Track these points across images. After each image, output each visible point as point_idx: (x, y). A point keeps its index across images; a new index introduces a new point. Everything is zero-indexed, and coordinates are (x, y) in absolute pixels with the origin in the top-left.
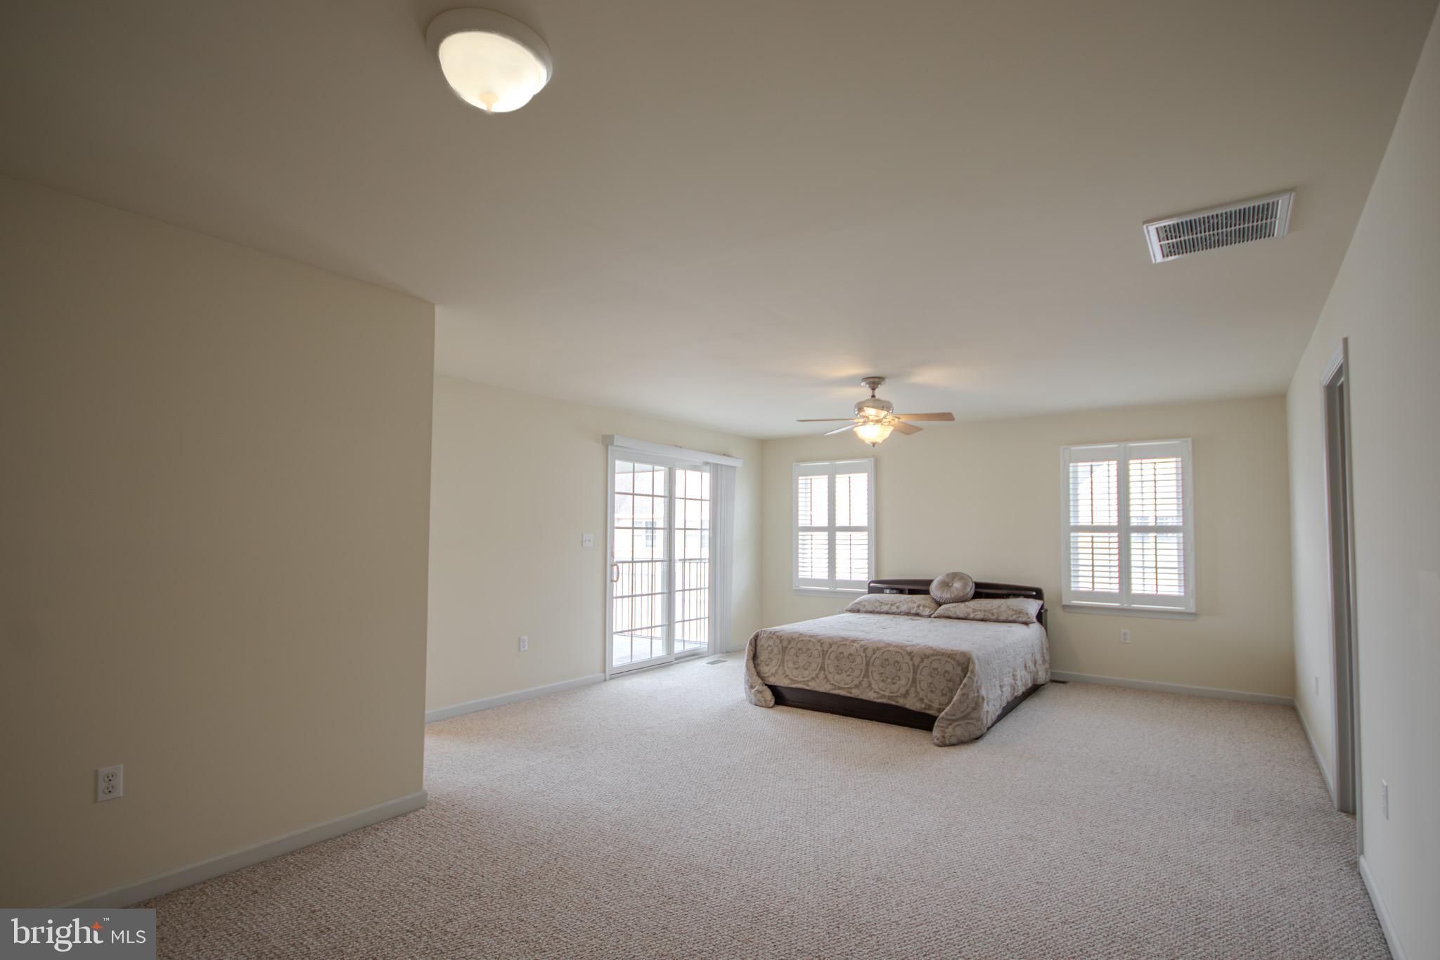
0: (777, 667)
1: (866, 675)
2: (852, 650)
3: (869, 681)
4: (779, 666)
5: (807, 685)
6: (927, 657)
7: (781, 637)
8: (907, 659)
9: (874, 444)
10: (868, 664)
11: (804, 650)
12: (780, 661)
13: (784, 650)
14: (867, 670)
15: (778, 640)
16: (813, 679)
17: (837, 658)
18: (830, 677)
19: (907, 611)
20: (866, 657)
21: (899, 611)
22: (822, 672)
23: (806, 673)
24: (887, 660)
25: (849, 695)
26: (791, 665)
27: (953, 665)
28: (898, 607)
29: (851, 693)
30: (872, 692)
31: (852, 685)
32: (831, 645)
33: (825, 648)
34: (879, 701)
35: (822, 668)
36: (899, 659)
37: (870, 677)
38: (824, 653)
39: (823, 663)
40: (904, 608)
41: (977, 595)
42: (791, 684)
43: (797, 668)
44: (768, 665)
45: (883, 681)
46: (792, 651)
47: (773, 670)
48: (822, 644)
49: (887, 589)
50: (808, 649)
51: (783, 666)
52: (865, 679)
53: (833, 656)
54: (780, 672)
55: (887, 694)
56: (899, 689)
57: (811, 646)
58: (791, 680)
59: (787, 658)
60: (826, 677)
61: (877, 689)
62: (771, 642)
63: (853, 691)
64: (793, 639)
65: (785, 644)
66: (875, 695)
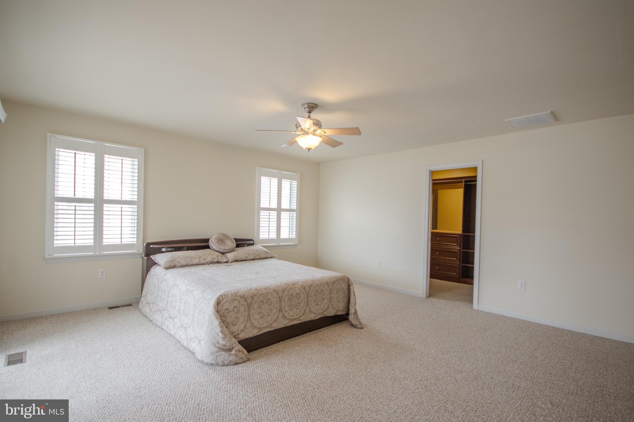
0: (245, 323)
1: (308, 305)
2: (298, 291)
3: (309, 308)
4: (247, 321)
5: (272, 327)
6: (334, 282)
7: (244, 296)
8: (326, 286)
9: (309, 149)
10: (308, 297)
11: (265, 302)
12: (246, 317)
13: (249, 306)
14: (308, 301)
15: (243, 300)
16: (275, 320)
17: (289, 300)
18: (286, 315)
19: (212, 261)
20: (306, 292)
21: (206, 261)
22: (281, 313)
23: (270, 318)
24: (317, 291)
25: (299, 322)
26: (257, 316)
27: (344, 283)
28: (204, 259)
29: (300, 320)
30: (312, 314)
31: (300, 315)
32: (283, 291)
33: (280, 294)
34: (317, 318)
35: (281, 310)
36: (323, 288)
37: (310, 305)
38: (280, 299)
39: (280, 306)
40: (209, 259)
41: (238, 246)
42: (259, 332)
43: (262, 318)
44: (236, 324)
45: (317, 305)
46: (256, 306)
47: (242, 327)
48: (277, 292)
49: (163, 248)
50: (269, 299)
51: (251, 320)
52: (308, 307)
53: (286, 299)
54: (248, 326)
55: (320, 312)
56: (324, 307)
57: (269, 296)
58: (259, 328)
59: (252, 312)
60: (284, 316)
61: (315, 311)
62: (236, 304)
63: (302, 318)
64: (255, 295)
65: (249, 301)
66: (314, 315)
